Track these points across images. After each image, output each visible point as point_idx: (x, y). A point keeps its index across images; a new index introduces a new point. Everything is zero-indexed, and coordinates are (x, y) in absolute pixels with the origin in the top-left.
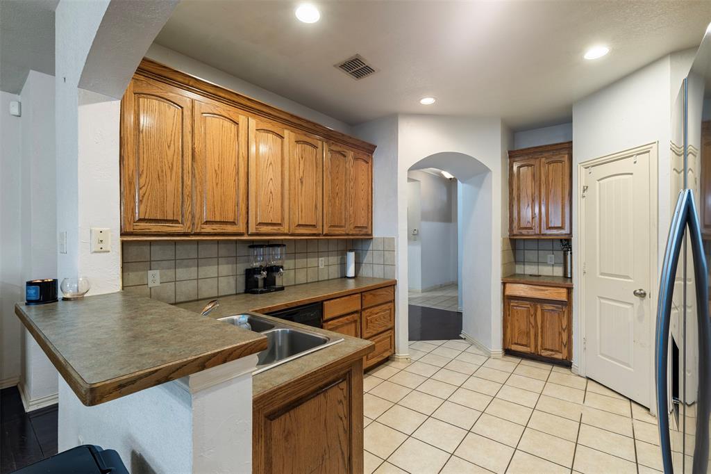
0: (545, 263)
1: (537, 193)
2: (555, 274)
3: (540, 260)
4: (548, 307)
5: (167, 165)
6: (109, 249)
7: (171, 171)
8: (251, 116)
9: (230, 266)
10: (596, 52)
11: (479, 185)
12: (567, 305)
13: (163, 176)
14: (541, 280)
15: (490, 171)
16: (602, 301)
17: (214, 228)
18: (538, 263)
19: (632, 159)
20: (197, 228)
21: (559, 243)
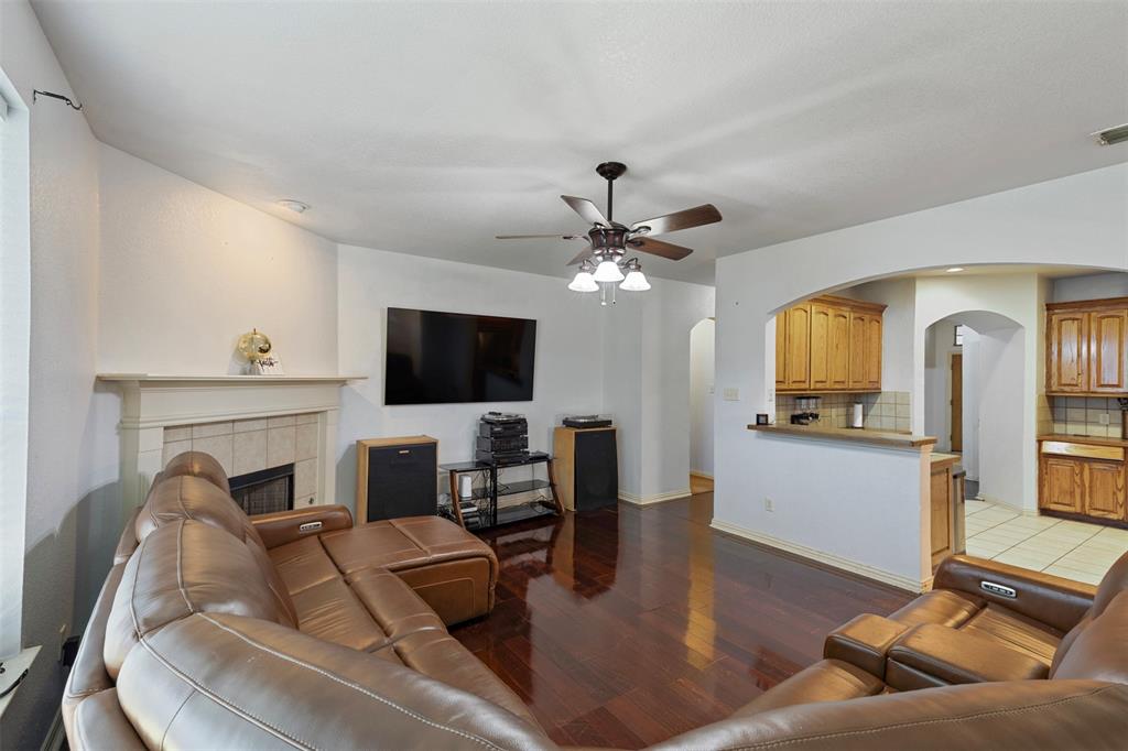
0: (1097, 423)
2: (1108, 435)
3: (1089, 419)
4: (1097, 466)
12: (1123, 465)
14: (1090, 439)
18: (1086, 422)
21: (1115, 401)
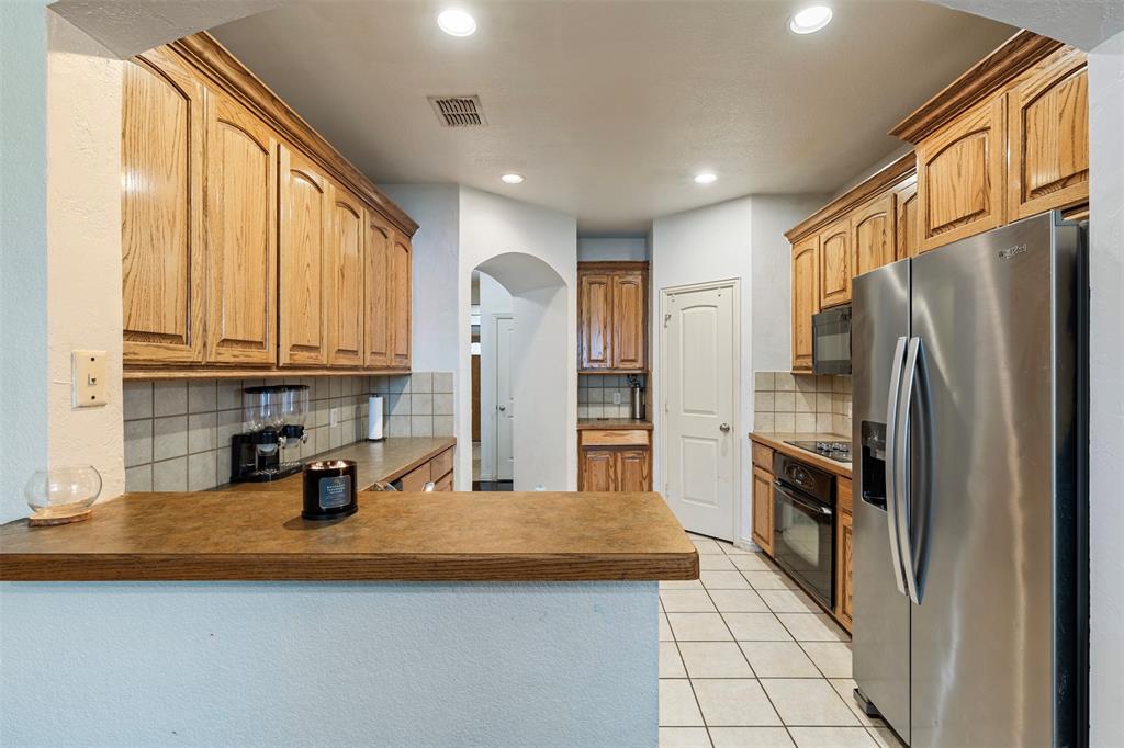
0: (611, 404)
1: (609, 319)
2: (621, 416)
3: (607, 399)
4: (629, 454)
5: (165, 217)
6: (105, 399)
7: (172, 231)
8: (285, 145)
9: (208, 430)
10: (705, 177)
11: (546, 302)
12: (646, 450)
13: (159, 240)
14: (610, 423)
15: (565, 284)
16: (687, 440)
17: (236, 353)
18: (604, 403)
19: (716, 292)
20: (211, 354)
21: (626, 378)
